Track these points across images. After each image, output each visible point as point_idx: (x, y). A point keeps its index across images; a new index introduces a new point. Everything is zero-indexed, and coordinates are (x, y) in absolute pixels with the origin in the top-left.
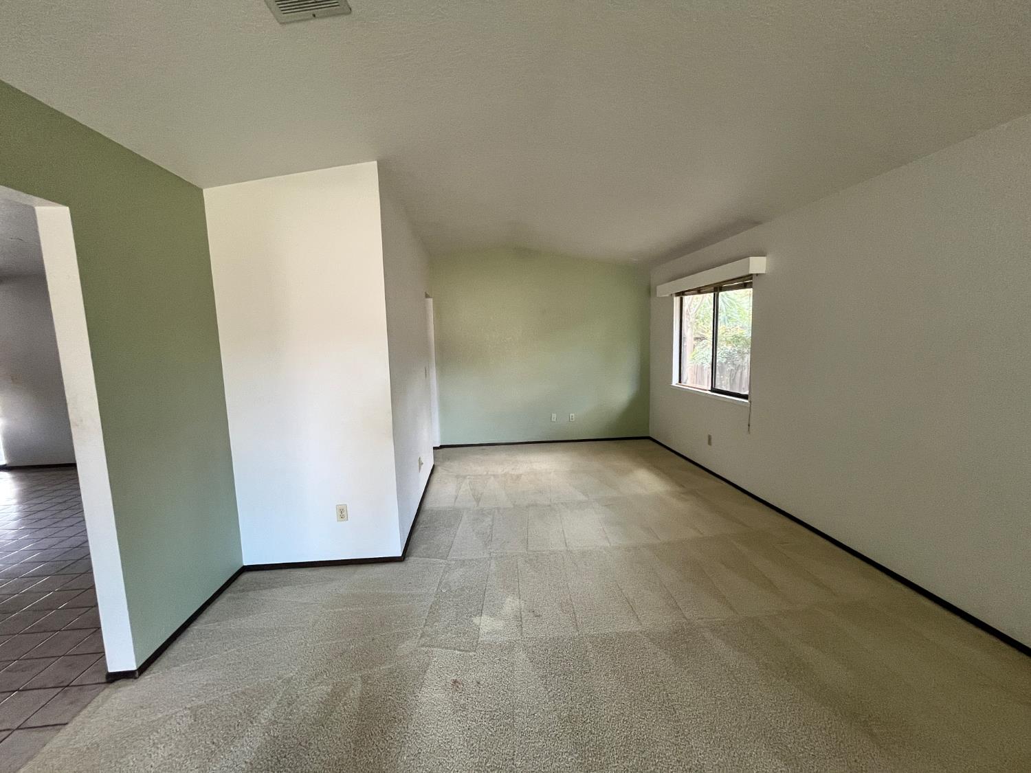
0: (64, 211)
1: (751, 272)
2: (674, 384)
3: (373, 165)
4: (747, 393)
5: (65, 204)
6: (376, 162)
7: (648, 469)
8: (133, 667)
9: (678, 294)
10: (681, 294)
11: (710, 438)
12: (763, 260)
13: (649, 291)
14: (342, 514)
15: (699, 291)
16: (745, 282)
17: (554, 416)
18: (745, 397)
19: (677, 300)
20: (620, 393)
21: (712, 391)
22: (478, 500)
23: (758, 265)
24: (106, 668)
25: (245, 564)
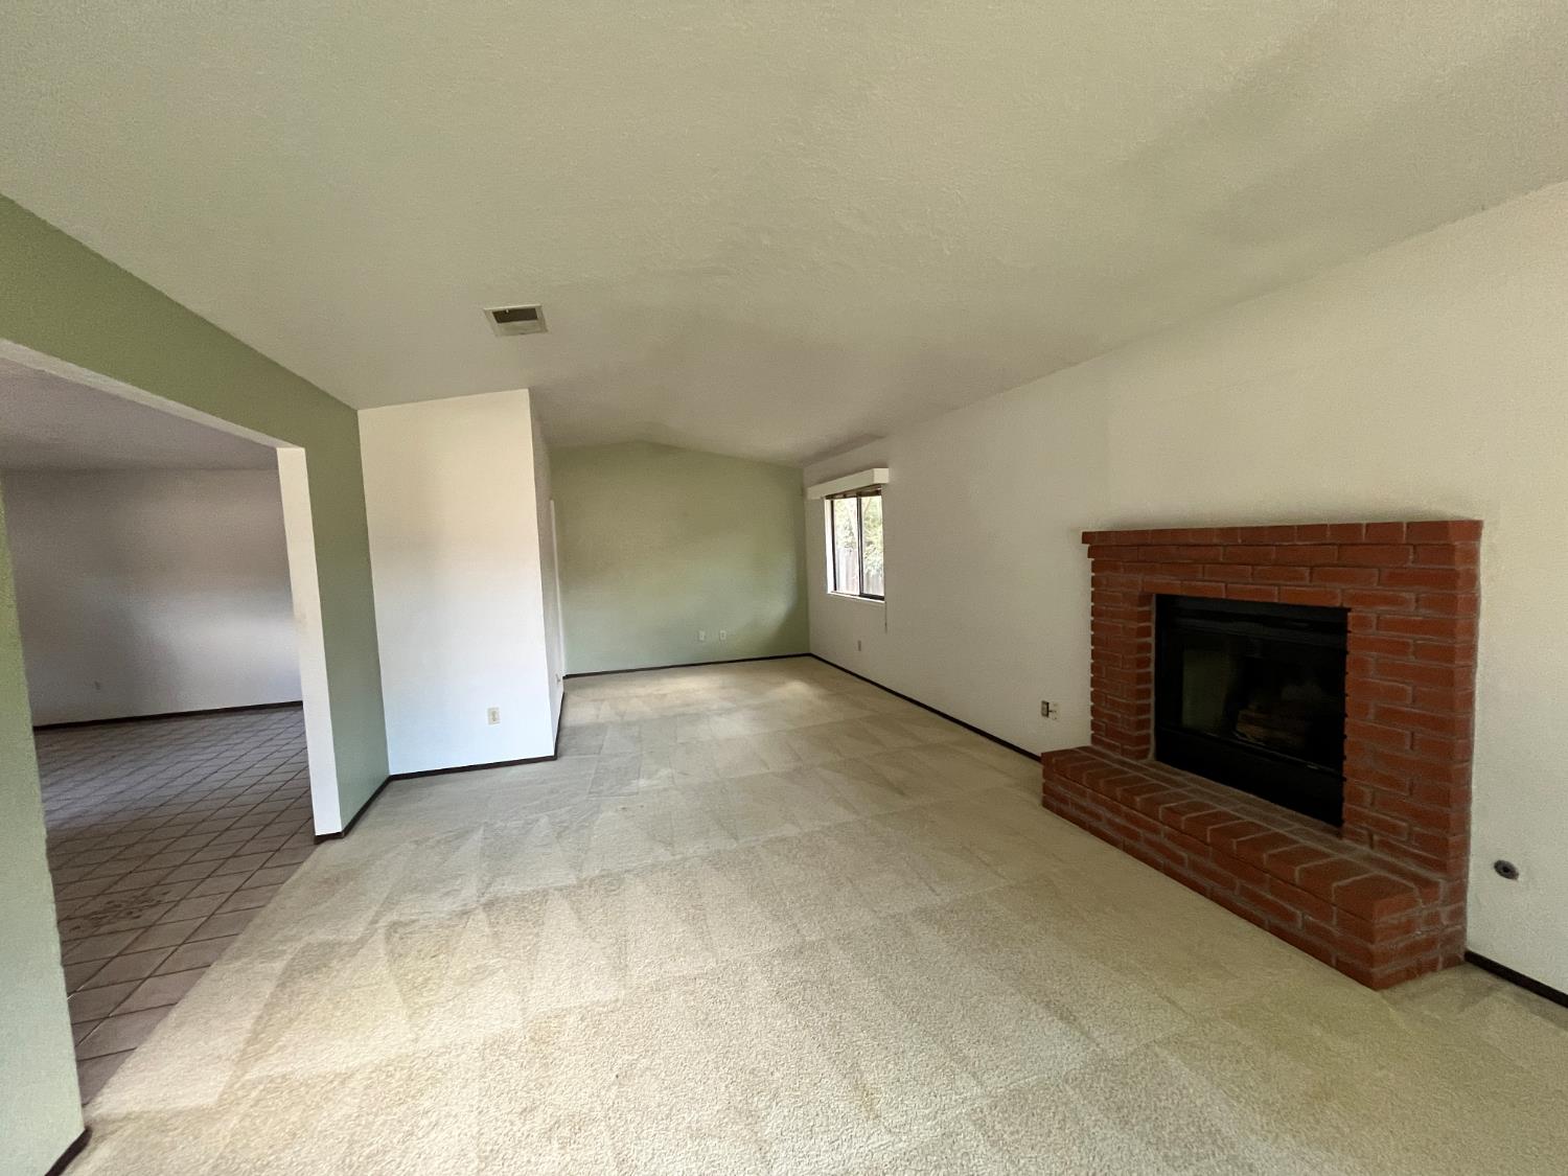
0: (302, 451)
1: (876, 482)
2: (829, 592)
3: (525, 393)
4: (882, 594)
5: (302, 446)
6: (527, 390)
7: (802, 680)
8: (339, 829)
9: (828, 497)
10: (831, 497)
11: (860, 643)
12: (885, 471)
13: (803, 493)
14: (494, 716)
15: (845, 495)
16: (875, 490)
17: (702, 633)
18: (882, 598)
19: (827, 503)
20: (774, 608)
21: (862, 595)
22: (622, 716)
23: (881, 476)
24: (314, 832)
25: (392, 773)
